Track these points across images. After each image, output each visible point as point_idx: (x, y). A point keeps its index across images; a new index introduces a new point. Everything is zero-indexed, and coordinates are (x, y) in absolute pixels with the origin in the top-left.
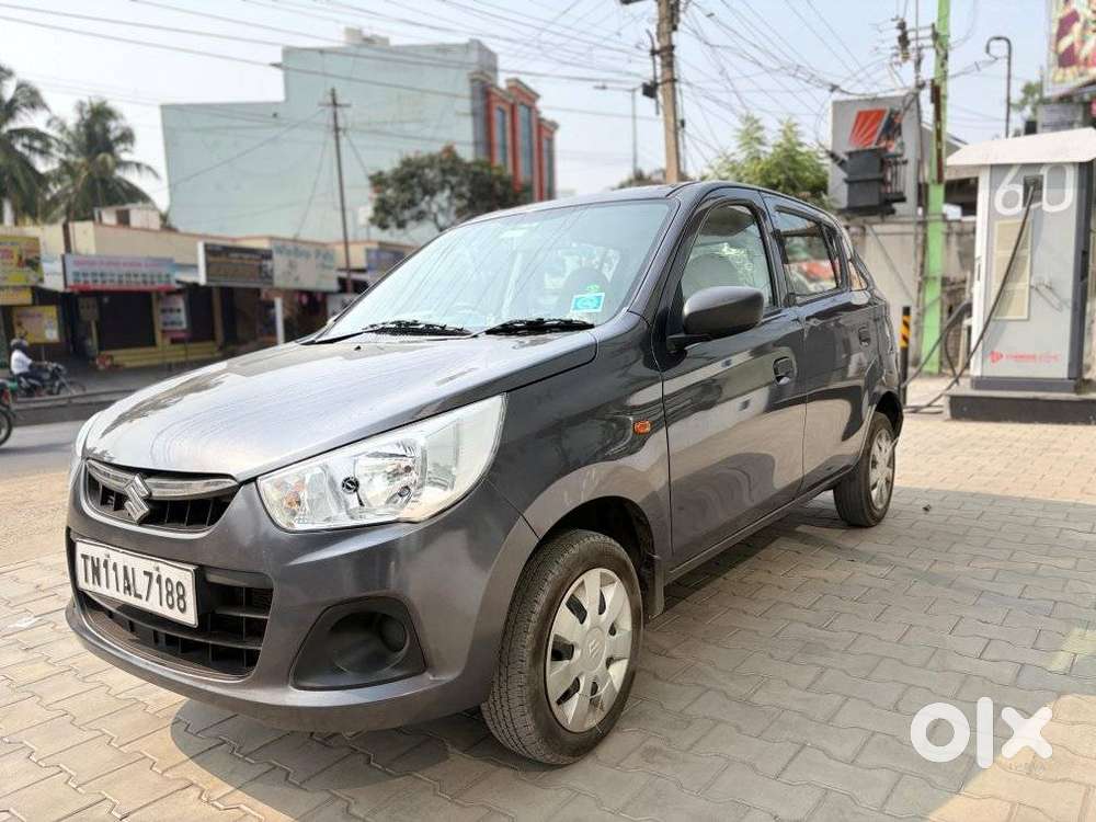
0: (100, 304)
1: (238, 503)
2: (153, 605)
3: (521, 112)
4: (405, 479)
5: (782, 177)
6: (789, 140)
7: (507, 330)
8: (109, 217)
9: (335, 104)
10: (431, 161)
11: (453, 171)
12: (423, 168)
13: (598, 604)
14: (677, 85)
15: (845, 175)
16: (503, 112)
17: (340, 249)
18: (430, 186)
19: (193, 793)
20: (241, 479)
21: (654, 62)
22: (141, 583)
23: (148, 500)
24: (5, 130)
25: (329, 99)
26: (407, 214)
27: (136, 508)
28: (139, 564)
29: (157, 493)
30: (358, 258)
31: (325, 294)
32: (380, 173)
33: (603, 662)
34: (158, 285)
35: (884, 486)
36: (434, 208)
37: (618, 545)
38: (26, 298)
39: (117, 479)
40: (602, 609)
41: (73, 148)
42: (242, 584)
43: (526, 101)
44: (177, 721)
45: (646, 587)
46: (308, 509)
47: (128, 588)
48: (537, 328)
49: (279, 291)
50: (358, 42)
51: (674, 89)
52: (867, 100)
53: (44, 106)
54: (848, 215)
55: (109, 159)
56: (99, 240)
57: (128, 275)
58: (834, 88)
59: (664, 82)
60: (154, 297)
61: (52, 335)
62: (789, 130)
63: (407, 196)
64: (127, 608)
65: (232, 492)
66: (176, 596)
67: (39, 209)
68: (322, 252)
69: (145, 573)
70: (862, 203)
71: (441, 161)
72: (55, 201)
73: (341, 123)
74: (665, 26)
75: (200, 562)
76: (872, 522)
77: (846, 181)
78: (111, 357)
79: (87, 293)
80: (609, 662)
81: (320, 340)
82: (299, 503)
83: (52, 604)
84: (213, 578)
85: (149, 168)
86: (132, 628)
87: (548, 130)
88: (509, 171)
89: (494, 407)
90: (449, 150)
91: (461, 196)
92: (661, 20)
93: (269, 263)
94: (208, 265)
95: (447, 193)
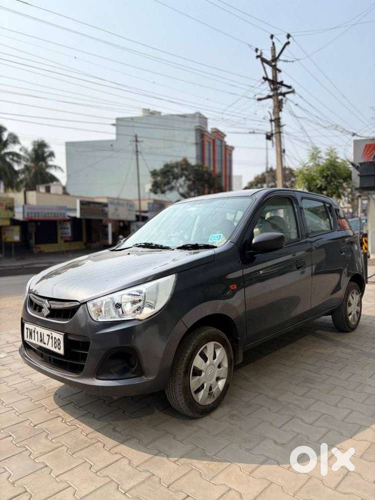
0: (37, 226)
1: (80, 311)
2: (49, 347)
3: (218, 142)
4: (139, 304)
5: (329, 173)
6: (331, 157)
7: (184, 248)
8: (42, 189)
9: (137, 141)
10: (177, 165)
11: (186, 169)
12: (173, 168)
13: (213, 356)
14: (282, 135)
15: (358, 173)
16: (210, 143)
17: (137, 203)
18: (176, 176)
19: (60, 419)
20: (82, 302)
21: (272, 124)
22: (46, 339)
23: (50, 309)
24: (3, 152)
25: (134, 139)
26: (166, 188)
27: (46, 311)
28: (46, 332)
29: (53, 306)
30: (145, 206)
31: (130, 222)
32: (155, 171)
33: (215, 378)
34: (60, 218)
35: (356, 315)
36: (178, 185)
37: (223, 333)
38: (8, 223)
39: (39, 300)
40: (214, 357)
41: (30, 160)
42: (80, 340)
43: (220, 138)
44: (56, 394)
45: (235, 351)
46: (104, 315)
47: (41, 341)
48: (195, 247)
49: (110, 221)
50: (147, 114)
51: (280, 136)
52: (369, 139)
53: (19, 143)
54: (360, 191)
55: (44, 164)
56: (38, 199)
57: (48, 214)
58: (354, 134)
59: (276, 133)
60: (58, 222)
61: (17, 238)
62: (331, 152)
63: (166, 180)
64: (41, 348)
65: (78, 307)
66: (57, 344)
67: (14, 185)
68: (129, 204)
69: (48, 335)
70: (366, 185)
71: (181, 165)
72: (21, 181)
73: (139, 150)
74: (276, 110)
75: (66, 332)
76: (349, 330)
77: (359, 175)
78: (39, 248)
79: (31, 221)
80: (218, 379)
81: (117, 249)
82: (101, 311)
83: (13, 349)
84: (70, 338)
85: (60, 168)
86: (42, 356)
87: (229, 150)
88: (212, 169)
89: (172, 278)
90: (185, 160)
91: (189, 180)
92: (275, 107)
93: (106, 209)
94: (81, 209)
95: (184, 178)
